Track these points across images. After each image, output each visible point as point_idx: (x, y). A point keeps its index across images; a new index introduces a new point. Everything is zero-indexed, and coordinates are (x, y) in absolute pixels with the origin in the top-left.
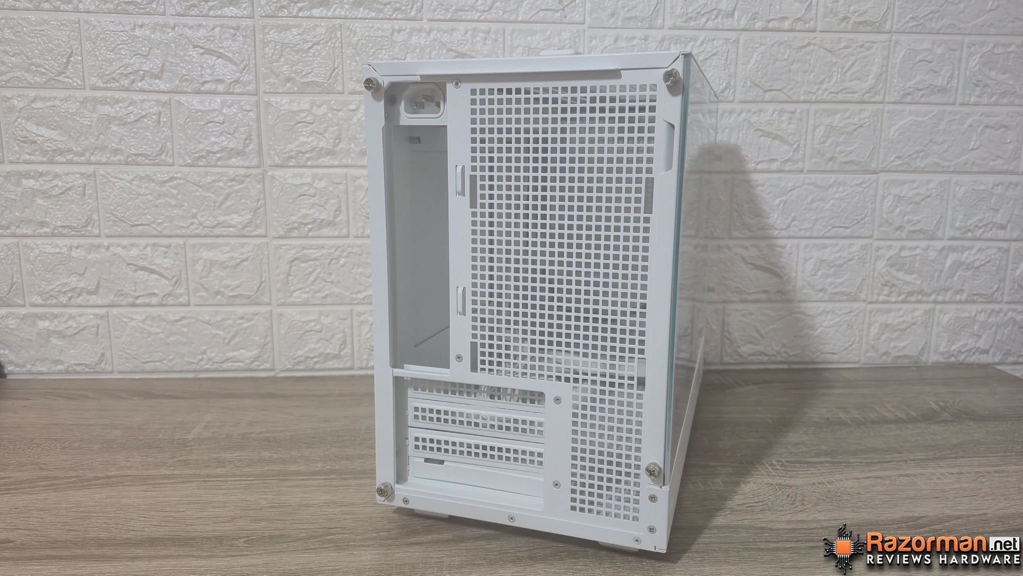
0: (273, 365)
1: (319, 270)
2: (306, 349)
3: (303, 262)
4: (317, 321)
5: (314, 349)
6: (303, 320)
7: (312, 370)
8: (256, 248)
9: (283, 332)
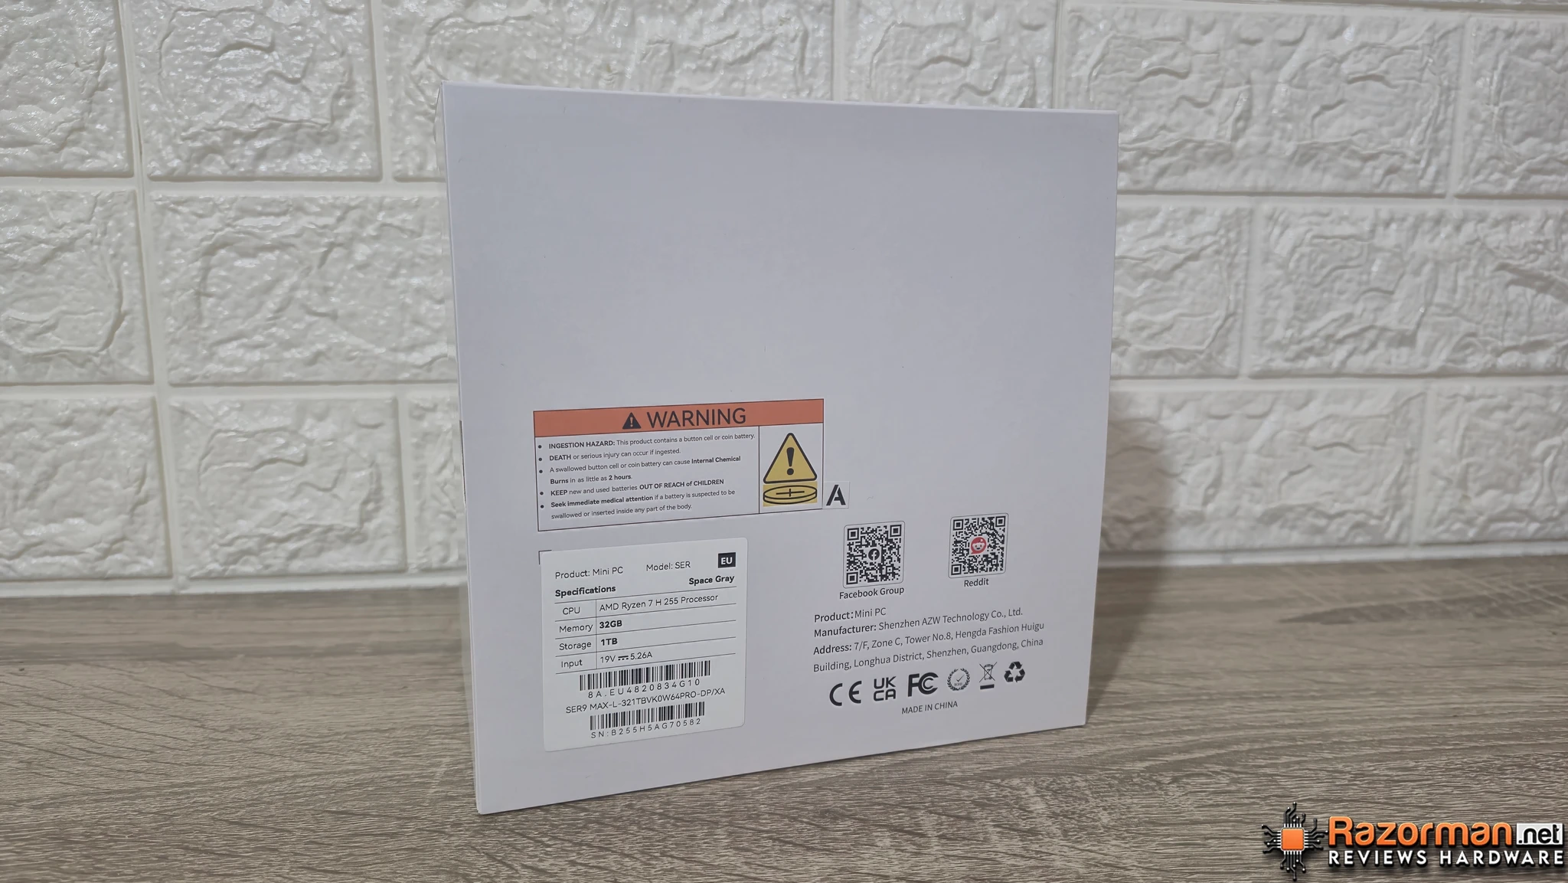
0: (169, 562)
1: (295, 279)
2: (261, 515)
3: (244, 254)
4: (294, 433)
5: (284, 514)
6: (252, 427)
7: (283, 575)
8: (98, 209)
9: (191, 465)
